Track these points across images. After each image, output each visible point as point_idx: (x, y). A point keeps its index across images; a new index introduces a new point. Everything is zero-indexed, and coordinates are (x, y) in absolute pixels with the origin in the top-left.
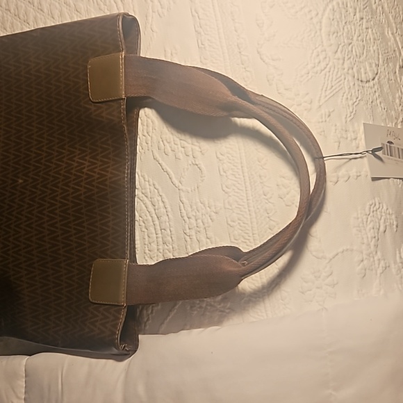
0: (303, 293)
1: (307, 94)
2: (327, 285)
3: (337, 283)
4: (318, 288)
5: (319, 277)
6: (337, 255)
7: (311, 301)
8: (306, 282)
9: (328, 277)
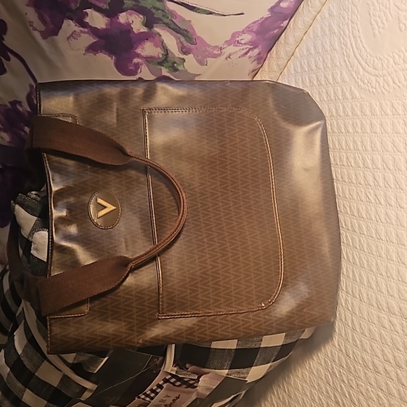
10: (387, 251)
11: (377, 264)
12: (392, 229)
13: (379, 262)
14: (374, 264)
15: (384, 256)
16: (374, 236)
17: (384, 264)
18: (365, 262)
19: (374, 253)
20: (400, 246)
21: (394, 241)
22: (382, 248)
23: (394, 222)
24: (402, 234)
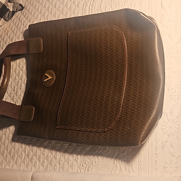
0: (165, 168)
1: (179, 93)
2: (174, 167)
3: (178, 167)
4: (171, 167)
5: (172, 163)
6: (180, 156)
7: (168, 172)
8: (167, 164)
9: (175, 164)
10: (55, 12)
11: (48, 15)
12: (62, 6)
13: (49, 14)
14: (47, 14)
15: (53, 14)
16: (53, 5)
17: (51, 16)
18: (43, 12)
19: (49, 11)
20: (61, 13)
21: (60, 10)
22: (54, 10)
23: (64, 4)
24: (65, 9)
